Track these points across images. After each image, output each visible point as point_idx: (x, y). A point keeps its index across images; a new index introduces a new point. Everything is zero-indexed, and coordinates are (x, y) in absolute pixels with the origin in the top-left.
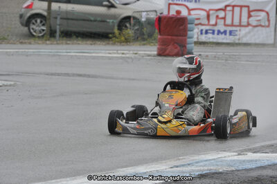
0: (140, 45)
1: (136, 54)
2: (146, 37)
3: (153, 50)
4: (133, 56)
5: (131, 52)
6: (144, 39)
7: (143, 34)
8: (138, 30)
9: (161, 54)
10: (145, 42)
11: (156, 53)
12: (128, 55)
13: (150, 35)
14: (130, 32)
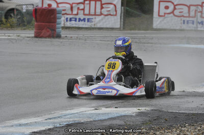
0: (21, 30)
1: (19, 36)
2: (26, 23)
3: (31, 33)
4: (16, 38)
5: (15, 35)
6: (24, 25)
7: (24, 22)
8: (20, 18)
9: (37, 36)
10: (25, 27)
11: (33, 35)
12: (12, 37)
13: (29, 22)
14: (14, 20)
